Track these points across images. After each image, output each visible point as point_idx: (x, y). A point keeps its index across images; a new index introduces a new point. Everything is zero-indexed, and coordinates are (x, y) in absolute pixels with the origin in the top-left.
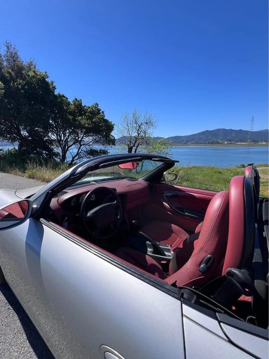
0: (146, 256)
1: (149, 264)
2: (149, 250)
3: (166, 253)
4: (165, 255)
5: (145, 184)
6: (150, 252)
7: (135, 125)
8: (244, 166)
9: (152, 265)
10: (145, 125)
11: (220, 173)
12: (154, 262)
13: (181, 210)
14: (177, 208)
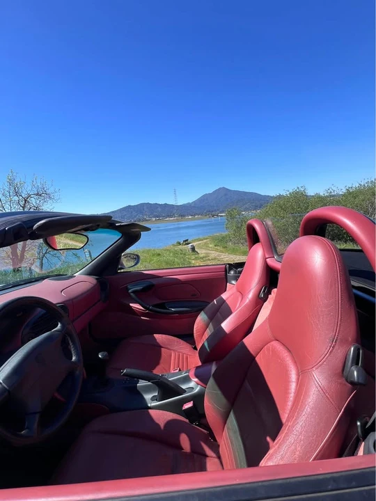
0: (150, 411)
1: (162, 426)
2: (148, 397)
3: (184, 387)
4: (184, 391)
5: (92, 280)
6: (153, 399)
7: (16, 198)
8: (179, 244)
9: (170, 423)
10: (36, 197)
11: (159, 255)
12: (171, 416)
13: (162, 306)
14: (154, 306)
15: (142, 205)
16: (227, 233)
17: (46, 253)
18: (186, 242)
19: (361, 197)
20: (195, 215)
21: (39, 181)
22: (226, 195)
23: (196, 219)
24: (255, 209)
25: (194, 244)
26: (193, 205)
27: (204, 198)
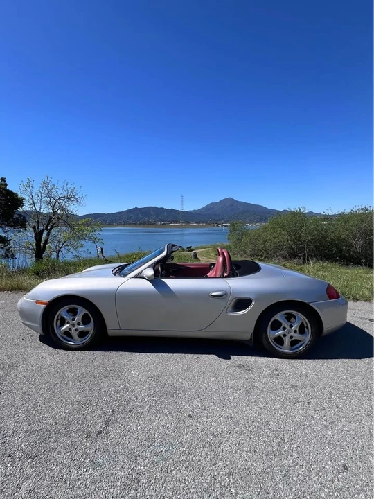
8: (183, 250)
15: (149, 208)
16: (228, 244)
17: (62, 247)
18: (190, 249)
19: (351, 222)
20: (199, 223)
21: (69, 186)
22: (232, 205)
23: (201, 227)
24: (260, 222)
25: (197, 251)
26: (198, 212)
27: (211, 207)
